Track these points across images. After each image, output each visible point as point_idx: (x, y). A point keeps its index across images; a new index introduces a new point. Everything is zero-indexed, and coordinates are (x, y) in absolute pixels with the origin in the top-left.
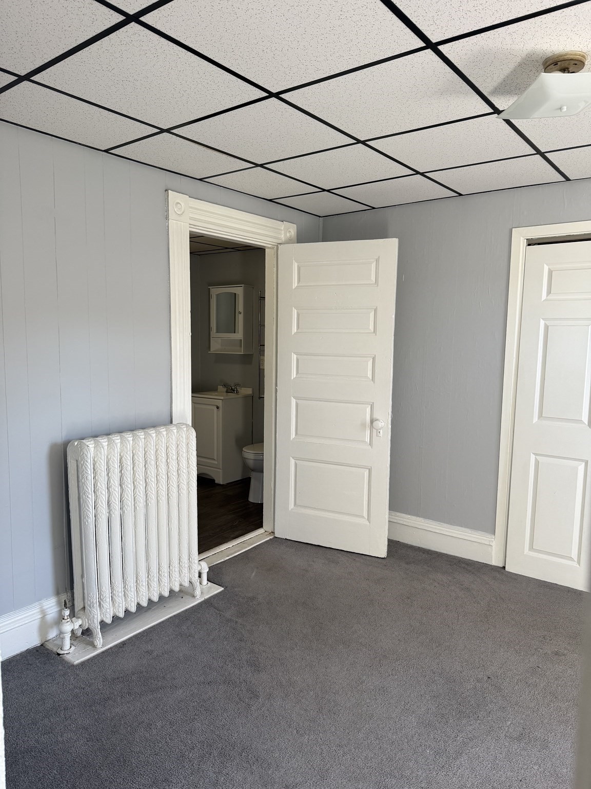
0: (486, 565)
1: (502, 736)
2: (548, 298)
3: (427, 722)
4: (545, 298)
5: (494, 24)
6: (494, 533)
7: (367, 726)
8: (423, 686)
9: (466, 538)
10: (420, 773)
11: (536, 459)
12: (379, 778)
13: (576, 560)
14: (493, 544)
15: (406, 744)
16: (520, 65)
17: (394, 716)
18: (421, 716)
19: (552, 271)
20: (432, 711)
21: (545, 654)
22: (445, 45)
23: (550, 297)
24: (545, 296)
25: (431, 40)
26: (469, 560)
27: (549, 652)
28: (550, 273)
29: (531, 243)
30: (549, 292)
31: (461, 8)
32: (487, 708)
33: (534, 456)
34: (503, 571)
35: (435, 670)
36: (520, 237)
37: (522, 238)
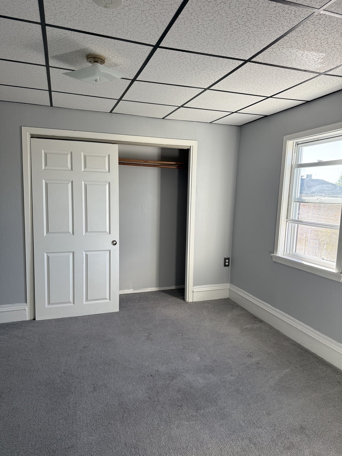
0: (24, 322)
1: (88, 393)
2: (45, 168)
3: (50, 409)
4: (44, 168)
5: (81, 30)
6: (26, 302)
7: (20, 432)
8: (35, 395)
9: (9, 310)
10: (65, 433)
11: (47, 255)
12: (47, 450)
13: (72, 302)
14: (27, 308)
15: (48, 426)
16: (77, 51)
17: (31, 418)
18: (45, 409)
19: (46, 154)
20: (49, 403)
21: (80, 350)
22: (50, 27)
23: (46, 168)
24: (44, 167)
25: (46, 21)
26: (12, 322)
27: (81, 348)
28: (46, 155)
29: (33, 136)
30: (46, 165)
31: (73, 17)
32: (73, 386)
33: (46, 254)
34: (34, 321)
35: (36, 384)
36: (27, 132)
37: (28, 133)
